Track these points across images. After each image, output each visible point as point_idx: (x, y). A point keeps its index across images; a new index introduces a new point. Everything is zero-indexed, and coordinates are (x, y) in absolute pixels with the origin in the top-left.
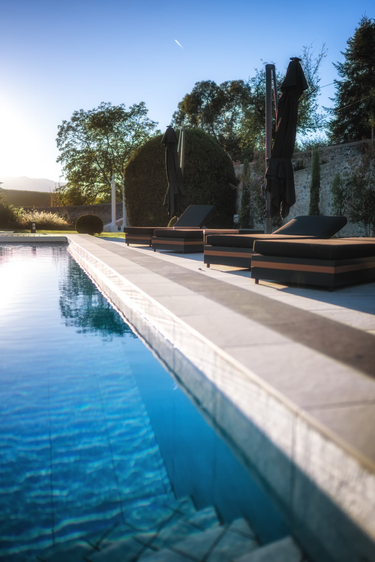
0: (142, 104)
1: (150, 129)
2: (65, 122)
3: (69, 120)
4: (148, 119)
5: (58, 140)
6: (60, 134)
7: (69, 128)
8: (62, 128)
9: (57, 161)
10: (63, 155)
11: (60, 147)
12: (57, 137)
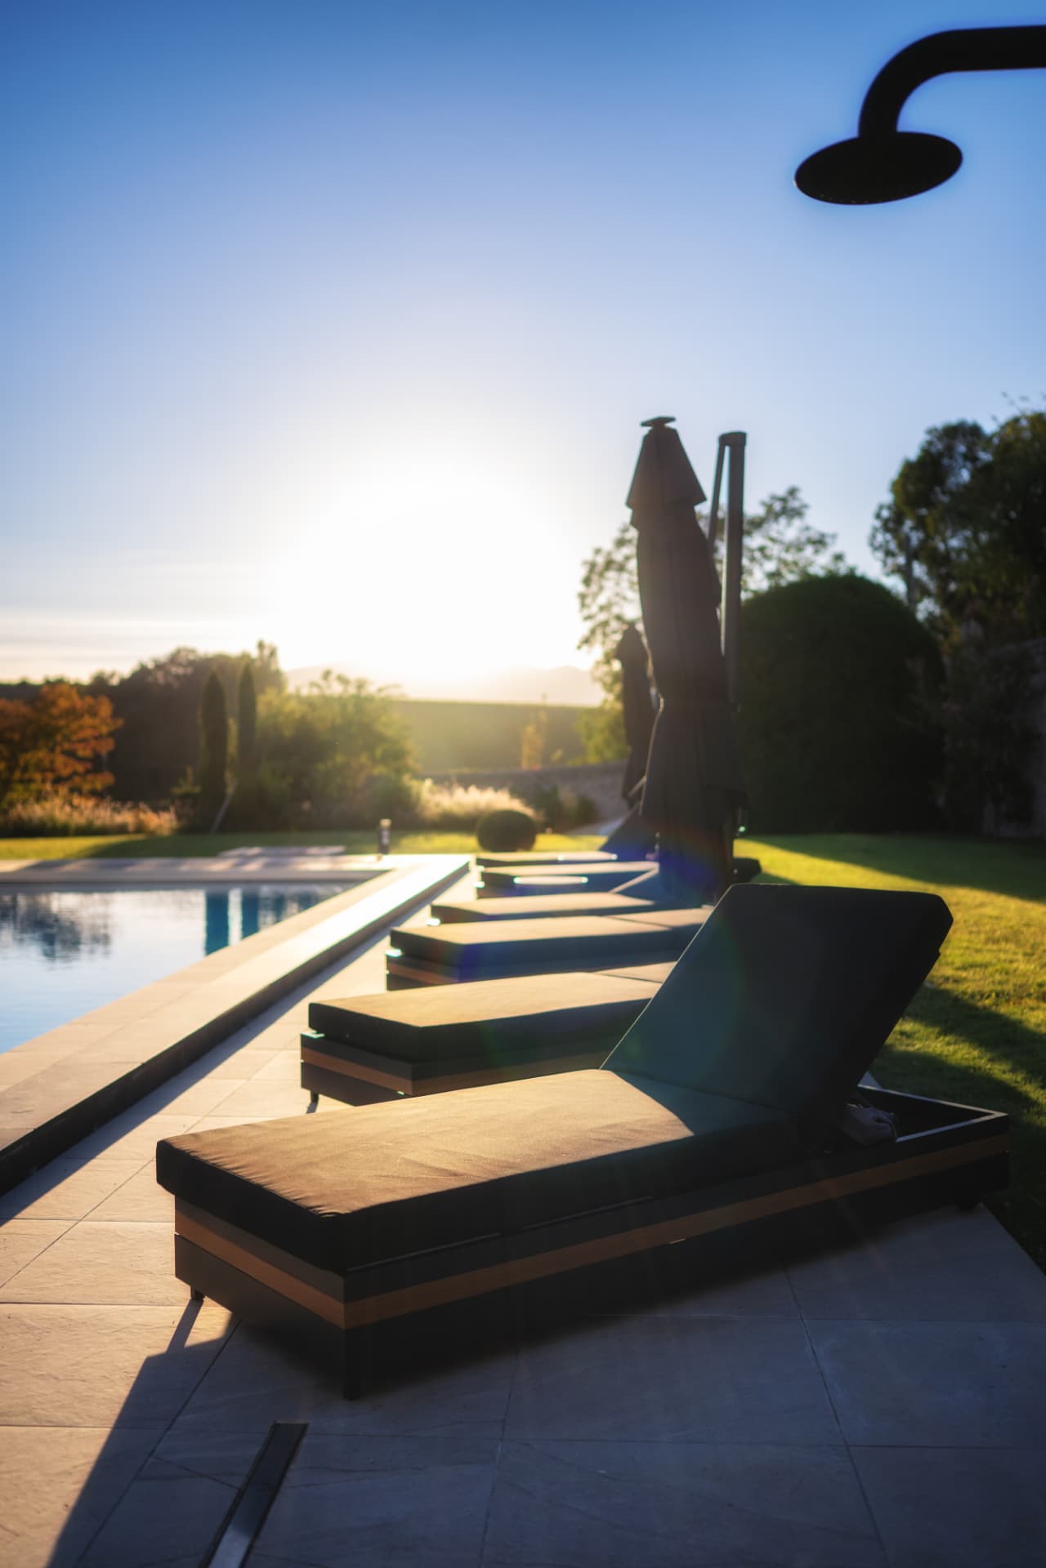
0: (793, 492)
1: (817, 552)
2: (598, 551)
3: (608, 546)
4: (807, 528)
5: (583, 597)
6: (587, 581)
7: (609, 564)
8: (592, 566)
9: (579, 647)
10: (593, 632)
11: (586, 612)
12: (581, 588)
